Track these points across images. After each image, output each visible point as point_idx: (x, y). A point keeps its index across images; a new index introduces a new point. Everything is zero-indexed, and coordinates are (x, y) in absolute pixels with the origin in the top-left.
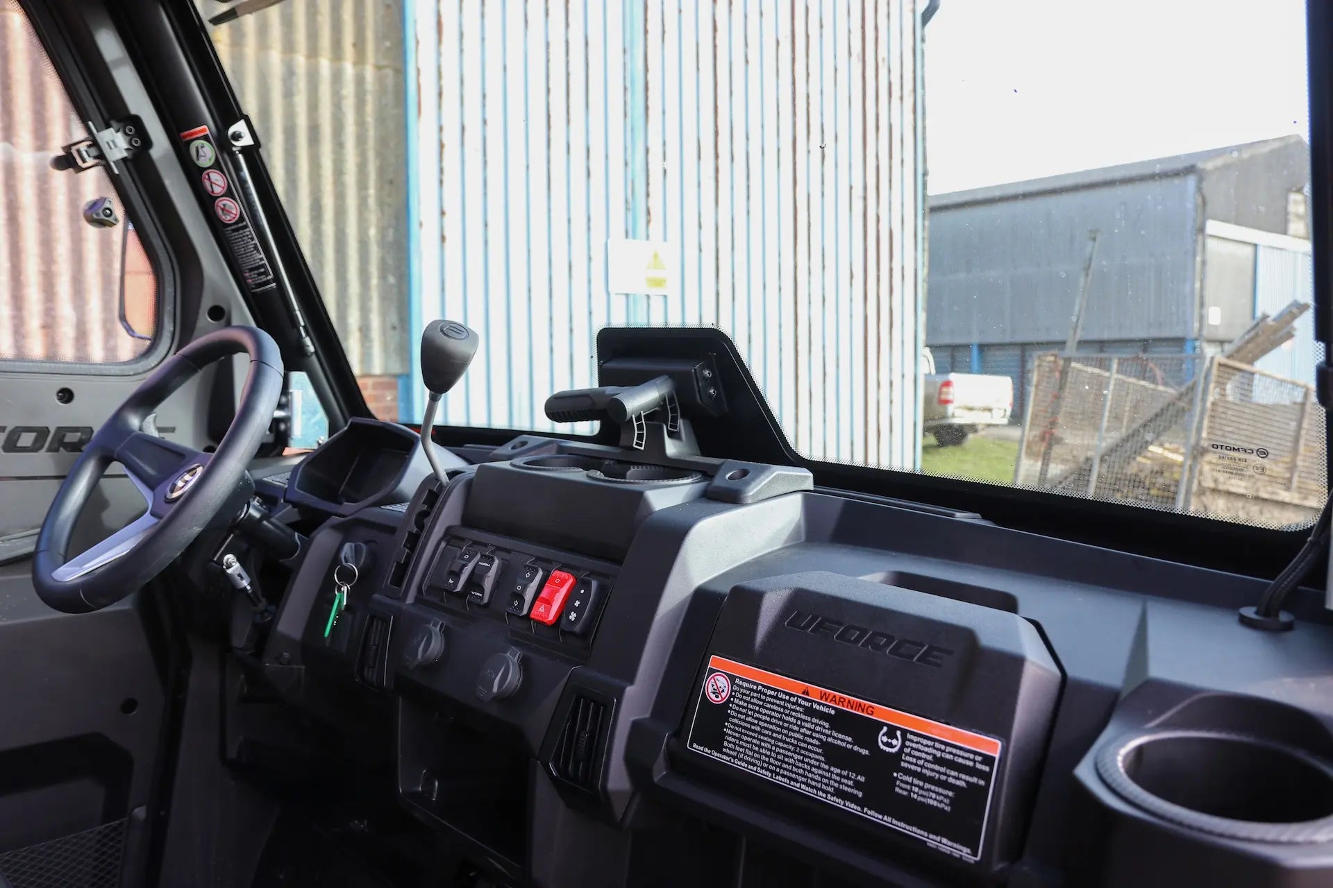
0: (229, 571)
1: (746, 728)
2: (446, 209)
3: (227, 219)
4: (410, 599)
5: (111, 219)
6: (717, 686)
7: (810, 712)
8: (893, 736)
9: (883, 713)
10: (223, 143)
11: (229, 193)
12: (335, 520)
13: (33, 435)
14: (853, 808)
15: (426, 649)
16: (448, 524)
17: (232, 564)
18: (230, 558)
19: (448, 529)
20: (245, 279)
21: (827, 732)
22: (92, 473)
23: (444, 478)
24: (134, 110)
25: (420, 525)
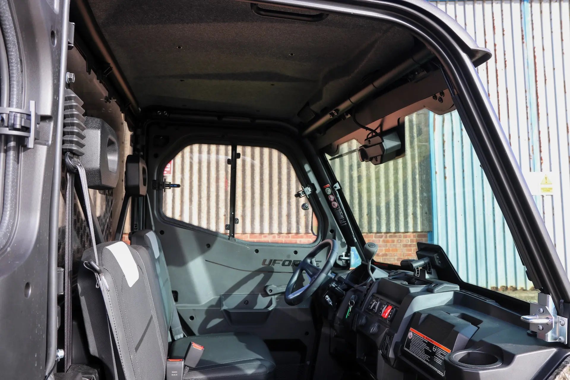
0: (327, 300)
1: (413, 344)
2: (446, 166)
3: (334, 207)
4: (363, 310)
5: (307, 208)
6: (410, 335)
7: (424, 342)
8: (435, 348)
9: (435, 343)
10: (333, 189)
11: (335, 201)
12: (353, 289)
13: (288, 262)
14: (428, 364)
15: (361, 322)
16: (373, 292)
17: (328, 298)
18: (327, 296)
19: (373, 293)
20: (339, 222)
21: (426, 346)
22: (299, 273)
23: (374, 280)
24: (312, 182)
25: (367, 291)
